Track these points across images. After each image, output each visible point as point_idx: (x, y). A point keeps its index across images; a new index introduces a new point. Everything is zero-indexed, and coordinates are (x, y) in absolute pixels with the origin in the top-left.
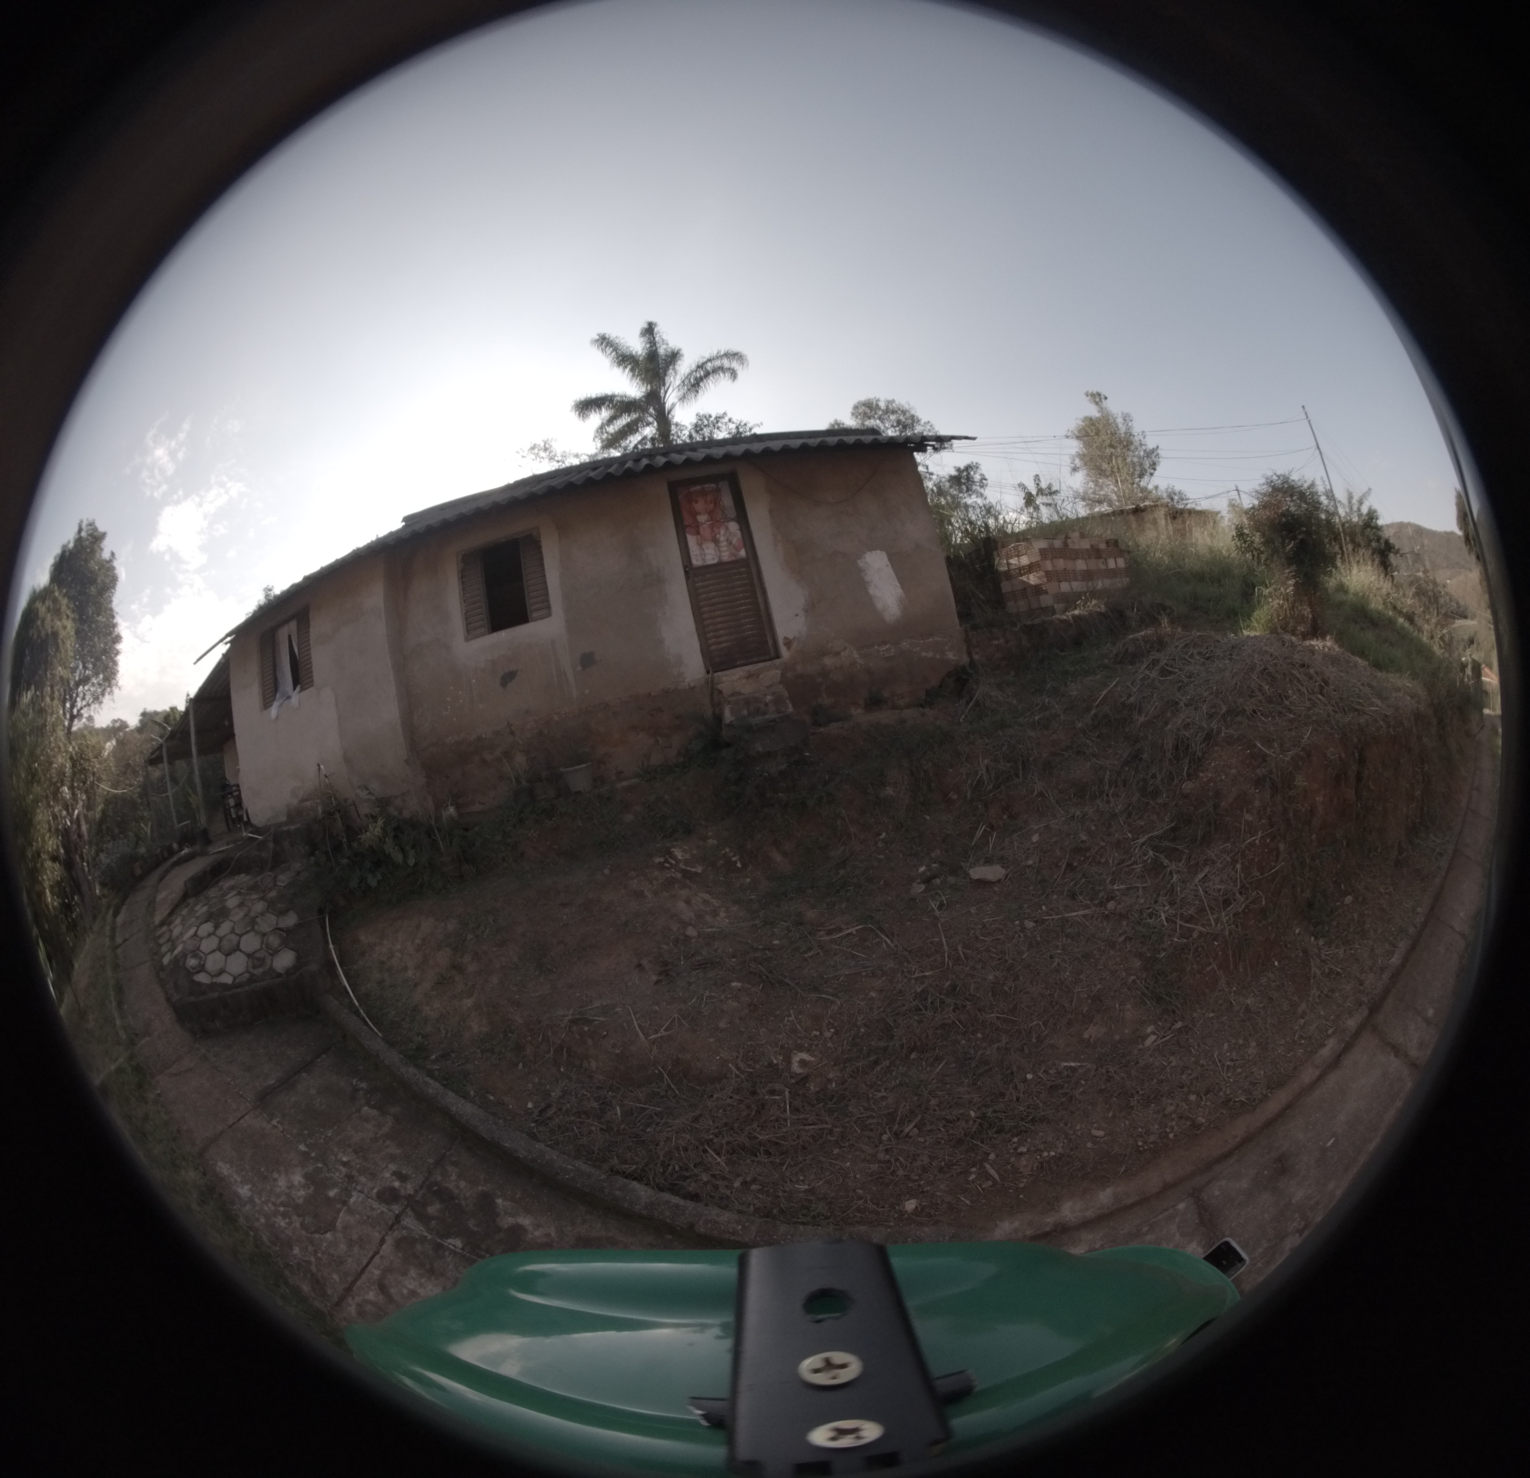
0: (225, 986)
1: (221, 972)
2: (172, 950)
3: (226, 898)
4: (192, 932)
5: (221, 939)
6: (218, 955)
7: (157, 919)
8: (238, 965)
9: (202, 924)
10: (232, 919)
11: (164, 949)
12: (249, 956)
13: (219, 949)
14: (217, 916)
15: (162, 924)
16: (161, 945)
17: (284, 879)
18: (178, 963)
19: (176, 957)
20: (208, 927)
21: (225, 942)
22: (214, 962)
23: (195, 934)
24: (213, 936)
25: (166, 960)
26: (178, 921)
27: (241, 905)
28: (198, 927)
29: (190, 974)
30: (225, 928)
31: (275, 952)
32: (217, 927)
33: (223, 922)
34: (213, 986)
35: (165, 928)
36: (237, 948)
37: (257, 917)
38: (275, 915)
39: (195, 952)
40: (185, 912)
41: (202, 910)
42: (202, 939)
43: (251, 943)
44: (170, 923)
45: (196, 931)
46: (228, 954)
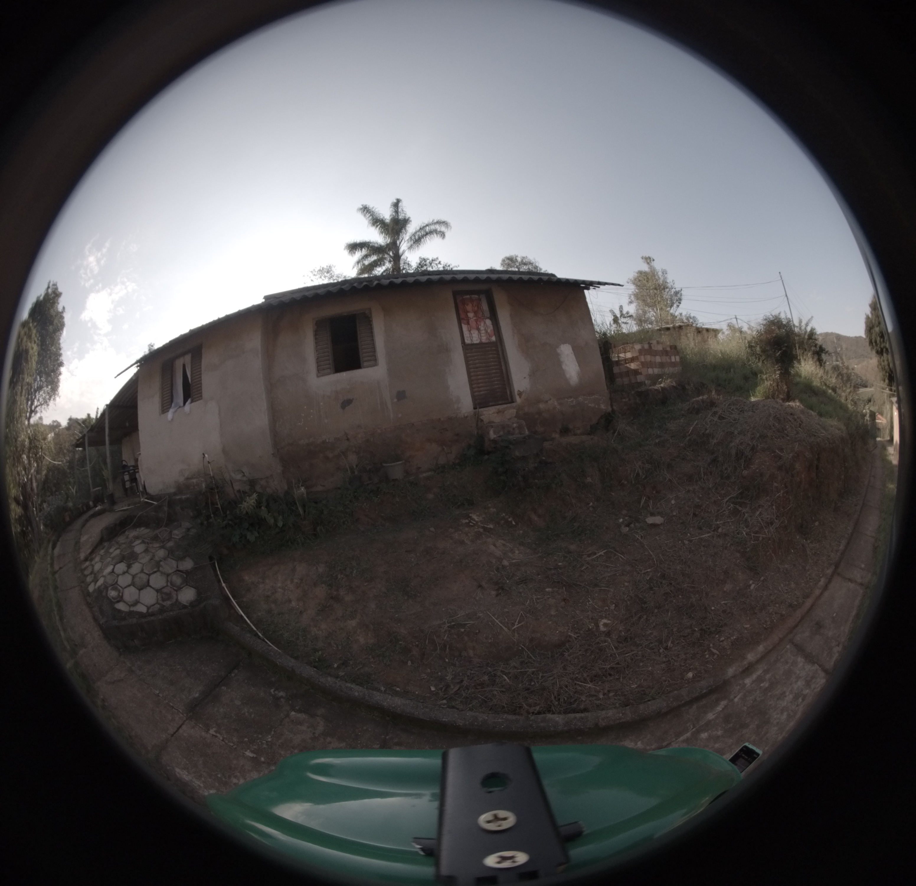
0: (141, 615)
1: (137, 603)
2: (96, 580)
3: (133, 544)
4: (109, 569)
5: (134, 577)
6: (132, 589)
7: (82, 556)
8: (148, 598)
9: (117, 563)
10: (140, 561)
11: (89, 579)
12: (157, 591)
13: (133, 584)
14: (128, 558)
15: (86, 560)
16: (86, 576)
17: (178, 533)
18: (101, 592)
19: (99, 587)
20: (121, 567)
21: (137, 580)
22: (130, 594)
23: (113, 571)
24: (127, 574)
25: (91, 588)
26: (97, 559)
27: (146, 551)
28: (114, 566)
29: (112, 602)
30: (136, 568)
31: (178, 590)
32: (129, 566)
33: (133, 563)
34: (131, 614)
35: (87, 563)
36: (147, 585)
37: (161, 561)
38: (175, 560)
39: (115, 586)
40: (102, 552)
41: (115, 552)
42: (118, 576)
43: (158, 581)
44: (91, 560)
45: (113, 569)
46: (141, 589)
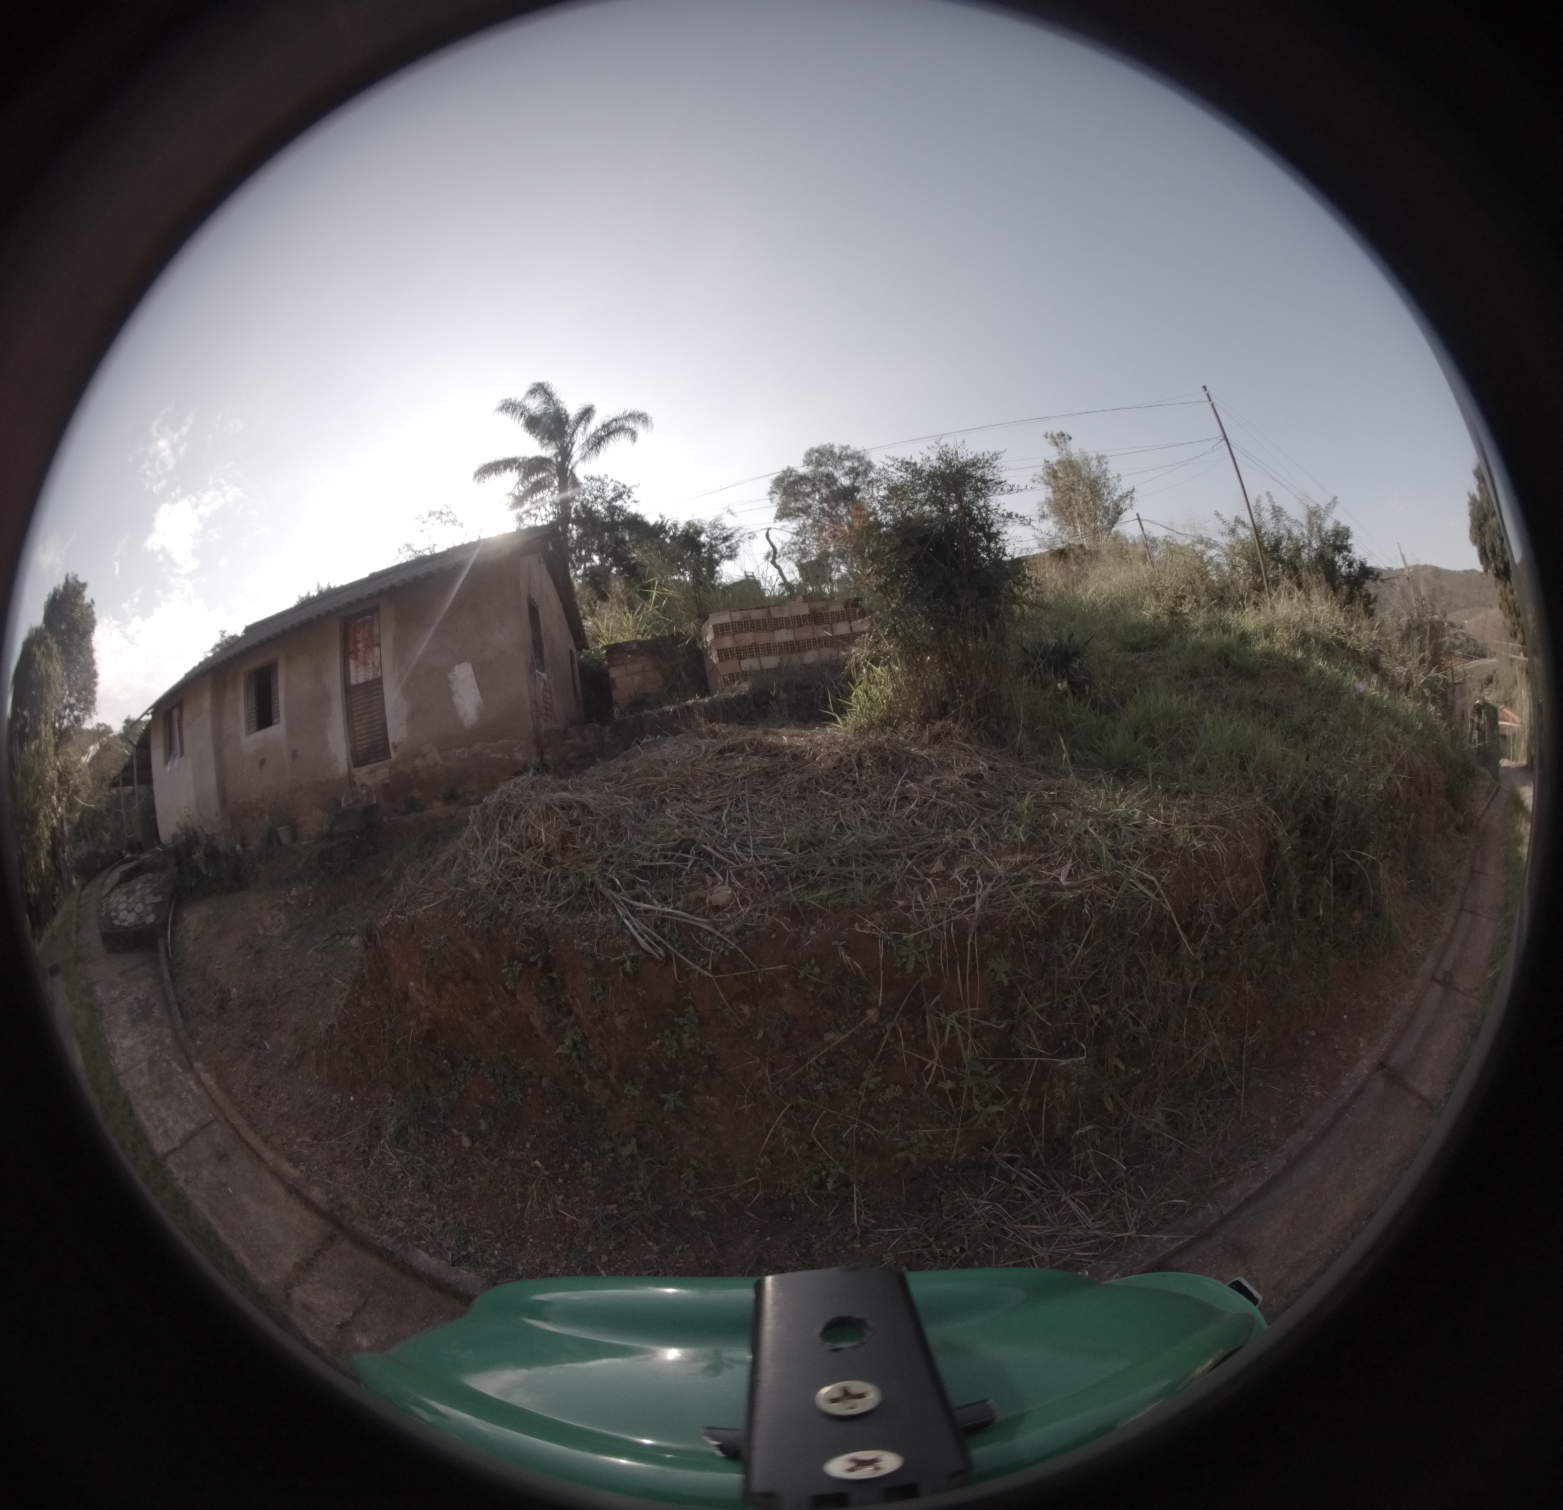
0: (124, 927)
1: (125, 920)
2: (107, 909)
3: (137, 884)
4: (117, 900)
5: (128, 905)
6: (125, 912)
7: (104, 893)
8: (132, 918)
9: (123, 896)
10: (136, 895)
11: (103, 908)
12: (138, 914)
13: (126, 909)
14: (129, 894)
15: (106, 895)
16: (103, 906)
17: (164, 876)
18: (108, 915)
19: (108, 912)
20: (124, 898)
22: (123, 915)
24: (125, 903)
25: (103, 914)
26: (113, 894)
27: (141, 889)
28: (121, 898)
29: (112, 919)
30: (131, 900)
31: (148, 914)
32: (128, 898)
33: (131, 897)
34: (120, 927)
35: (107, 898)
36: (133, 910)
37: (146, 896)
38: (153, 895)
39: (116, 910)
40: (118, 890)
41: (125, 889)
42: (120, 904)
43: (140, 908)
44: (109, 896)
45: (119, 900)
46: (129, 912)
